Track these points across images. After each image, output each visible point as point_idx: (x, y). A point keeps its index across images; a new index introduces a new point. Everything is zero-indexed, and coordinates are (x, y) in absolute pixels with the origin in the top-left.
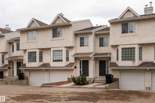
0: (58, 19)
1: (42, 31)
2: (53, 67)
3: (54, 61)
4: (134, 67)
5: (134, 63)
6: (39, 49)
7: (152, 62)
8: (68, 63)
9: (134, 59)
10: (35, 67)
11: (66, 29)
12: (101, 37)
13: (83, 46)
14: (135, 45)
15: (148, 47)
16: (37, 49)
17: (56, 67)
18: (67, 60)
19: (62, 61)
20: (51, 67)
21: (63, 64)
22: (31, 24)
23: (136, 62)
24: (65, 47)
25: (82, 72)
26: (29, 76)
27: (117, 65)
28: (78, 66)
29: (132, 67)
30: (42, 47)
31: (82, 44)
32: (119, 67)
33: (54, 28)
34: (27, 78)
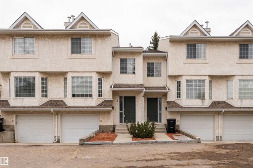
0: (81, 22)
1: (47, 39)
2: (72, 107)
3: (74, 96)
4: (204, 108)
5: (203, 102)
6: (41, 73)
7: (225, 102)
8: (101, 100)
9: (204, 97)
10: (32, 107)
11: (100, 41)
12: (150, 62)
13: (126, 73)
14: (205, 77)
15: (219, 81)
16: (37, 73)
17: (80, 107)
18: (99, 96)
19: (91, 96)
20: (69, 107)
21: (93, 102)
22: (20, 24)
23: (206, 101)
24: (97, 72)
25: (124, 116)
26: (16, 123)
27: (179, 105)
28: (117, 105)
29: (201, 108)
30: (48, 70)
31: (124, 70)
32: (182, 107)
33: (75, 37)
34: (11, 127)
